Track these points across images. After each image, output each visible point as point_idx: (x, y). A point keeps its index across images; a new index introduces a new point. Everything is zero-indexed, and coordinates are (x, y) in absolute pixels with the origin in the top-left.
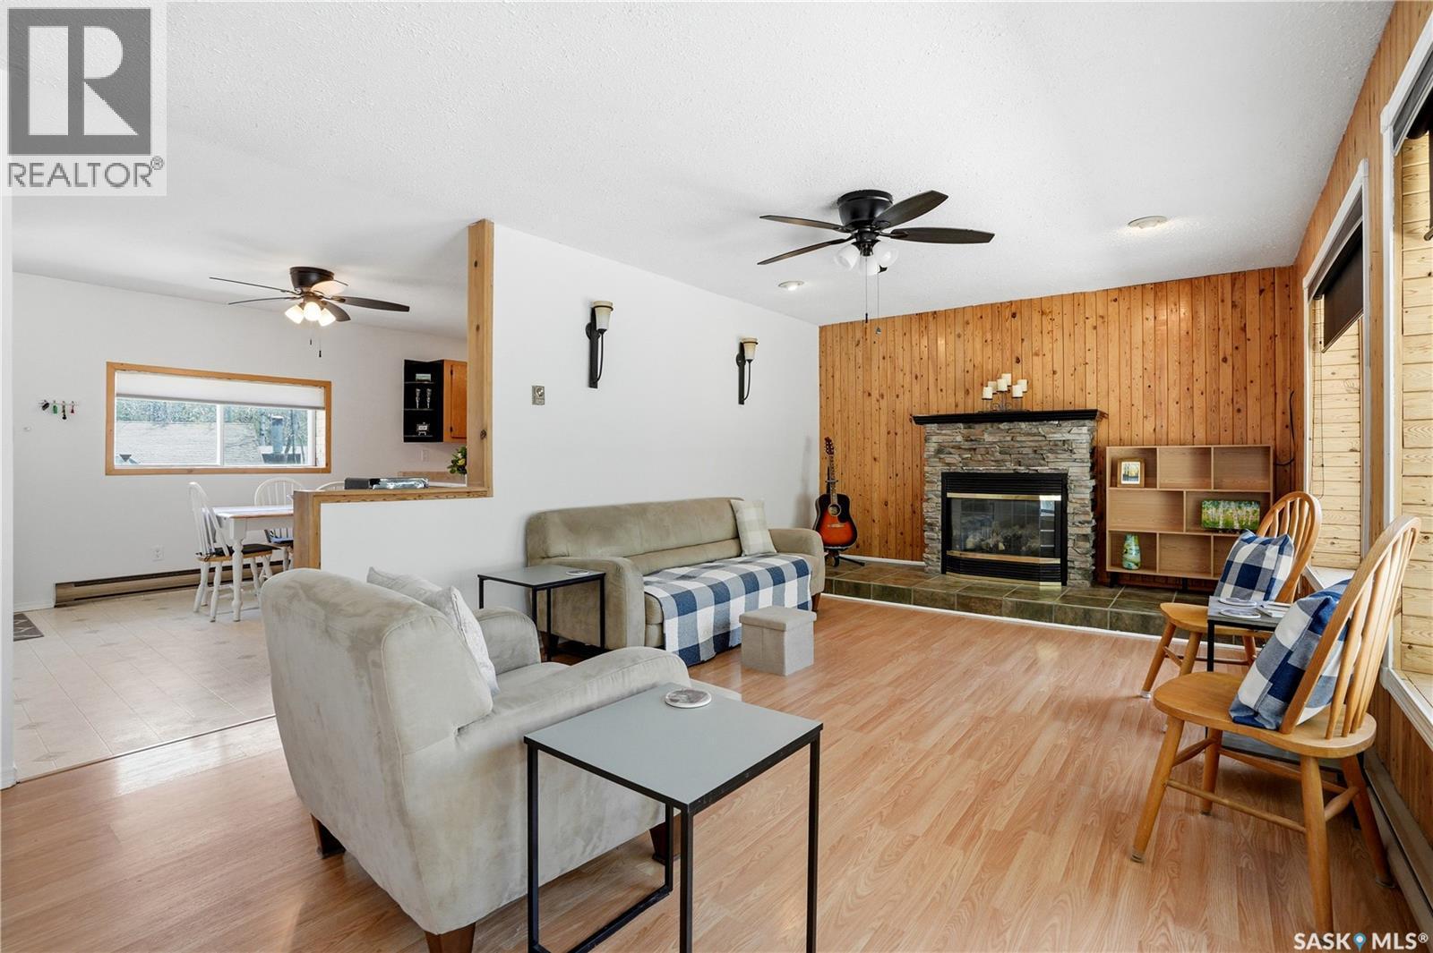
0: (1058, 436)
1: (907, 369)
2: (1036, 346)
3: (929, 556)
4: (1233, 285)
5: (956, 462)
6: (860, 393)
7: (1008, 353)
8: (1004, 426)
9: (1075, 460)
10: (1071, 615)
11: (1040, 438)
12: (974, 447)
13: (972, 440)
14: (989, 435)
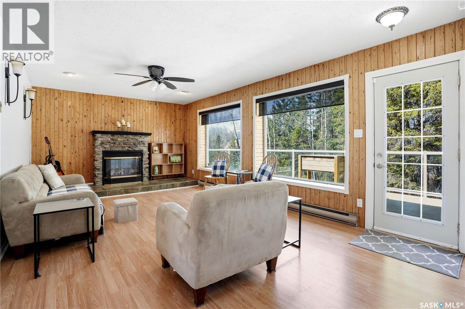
0: (141, 140)
1: (81, 112)
2: (129, 112)
3: (98, 180)
4: (174, 106)
5: (108, 147)
6: (57, 119)
7: (120, 113)
8: (125, 136)
9: (145, 147)
10: (157, 188)
11: (136, 140)
12: (115, 142)
13: (114, 140)
14: (120, 139)
